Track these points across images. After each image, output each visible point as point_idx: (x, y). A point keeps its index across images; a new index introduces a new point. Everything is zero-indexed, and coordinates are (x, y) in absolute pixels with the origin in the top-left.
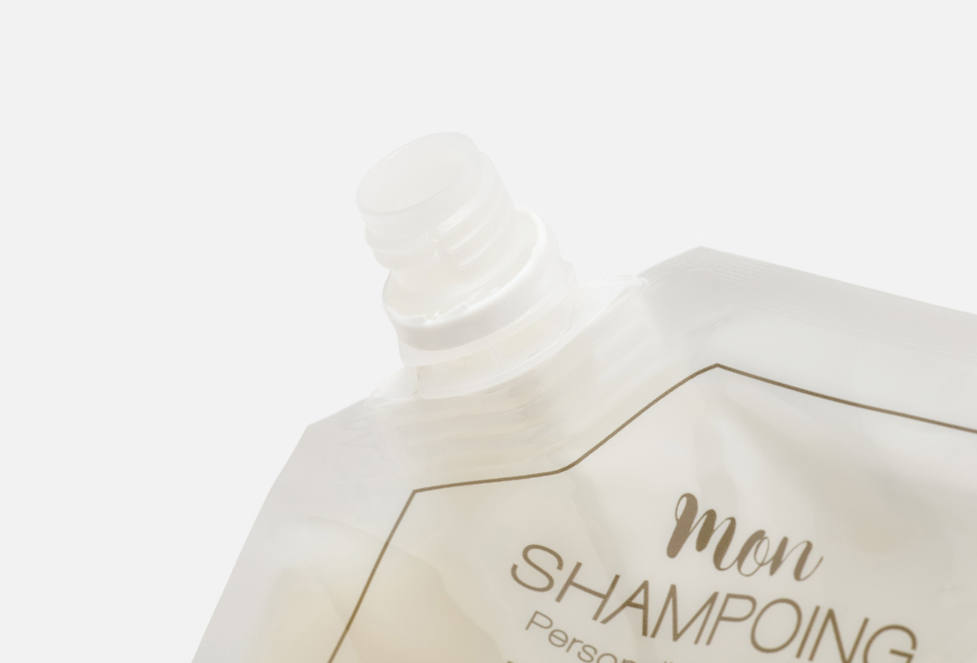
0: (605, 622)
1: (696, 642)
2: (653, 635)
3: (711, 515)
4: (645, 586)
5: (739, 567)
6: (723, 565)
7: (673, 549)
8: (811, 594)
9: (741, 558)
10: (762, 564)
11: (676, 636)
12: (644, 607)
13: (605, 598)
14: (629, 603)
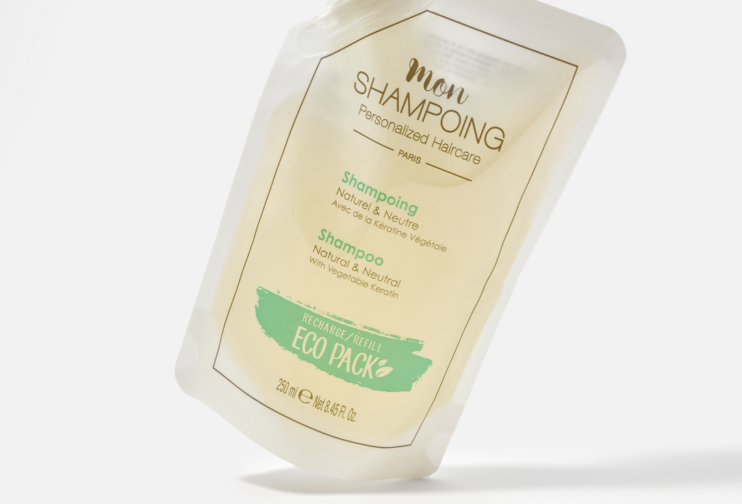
0: (383, 104)
1: (418, 119)
2: (401, 112)
3: (423, 69)
4: (397, 90)
5: (434, 91)
6: (428, 88)
7: (409, 78)
8: (464, 110)
9: (435, 88)
10: (443, 93)
11: (410, 115)
12: (397, 99)
13: (383, 93)
14: (391, 96)
